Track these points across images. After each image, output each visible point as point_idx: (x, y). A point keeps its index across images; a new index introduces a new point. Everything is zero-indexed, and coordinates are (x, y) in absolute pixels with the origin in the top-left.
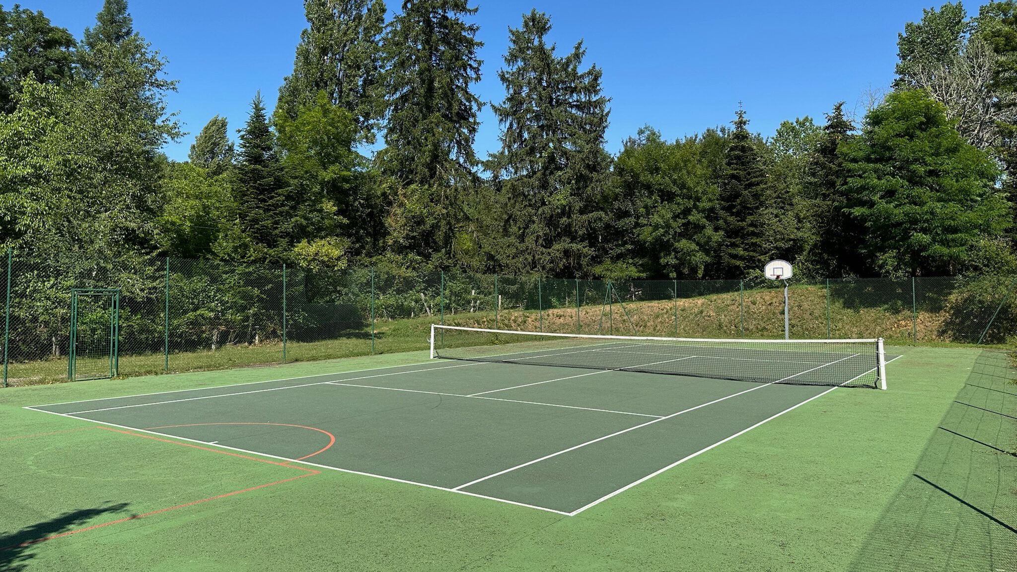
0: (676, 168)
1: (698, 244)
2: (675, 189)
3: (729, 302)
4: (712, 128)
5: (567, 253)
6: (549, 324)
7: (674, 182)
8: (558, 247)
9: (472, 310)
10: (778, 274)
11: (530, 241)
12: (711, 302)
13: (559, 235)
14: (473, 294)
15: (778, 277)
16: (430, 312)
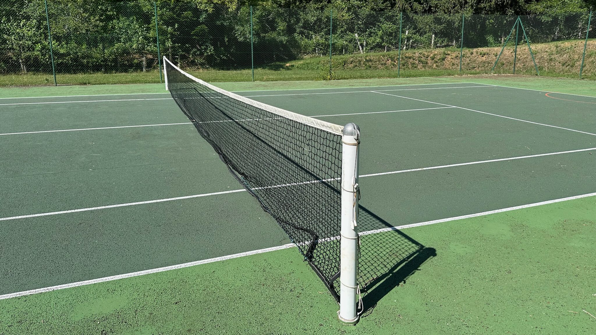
6: (469, 62)
9: (405, 47)
14: (407, 34)
16: (363, 49)
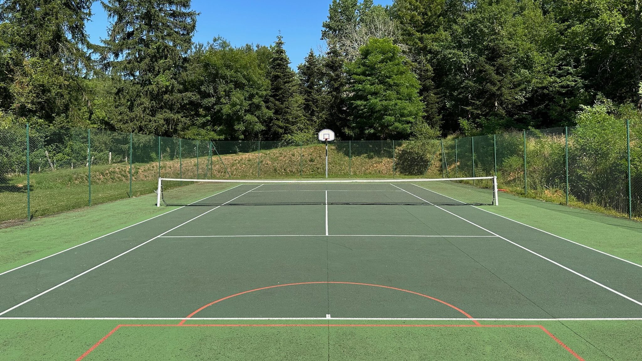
0: (245, 67)
1: (258, 117)
2: (244, 81)
3: (278, 155)
4: (250, 44)
5: (167, 121)
7: (244, 76)
8: (160, 117)
9: (87, 164)
10: (326, 138)
11: (138, 111)
12: (267, 155)
13: (161, 108)
15: (326, 139)
16: (54, 167)
